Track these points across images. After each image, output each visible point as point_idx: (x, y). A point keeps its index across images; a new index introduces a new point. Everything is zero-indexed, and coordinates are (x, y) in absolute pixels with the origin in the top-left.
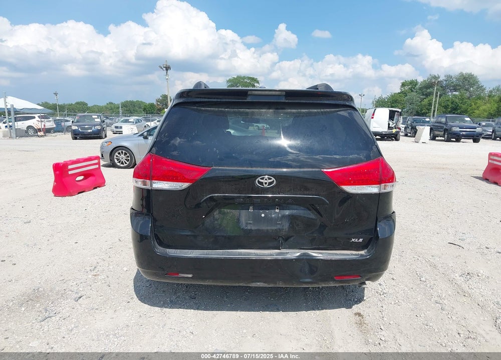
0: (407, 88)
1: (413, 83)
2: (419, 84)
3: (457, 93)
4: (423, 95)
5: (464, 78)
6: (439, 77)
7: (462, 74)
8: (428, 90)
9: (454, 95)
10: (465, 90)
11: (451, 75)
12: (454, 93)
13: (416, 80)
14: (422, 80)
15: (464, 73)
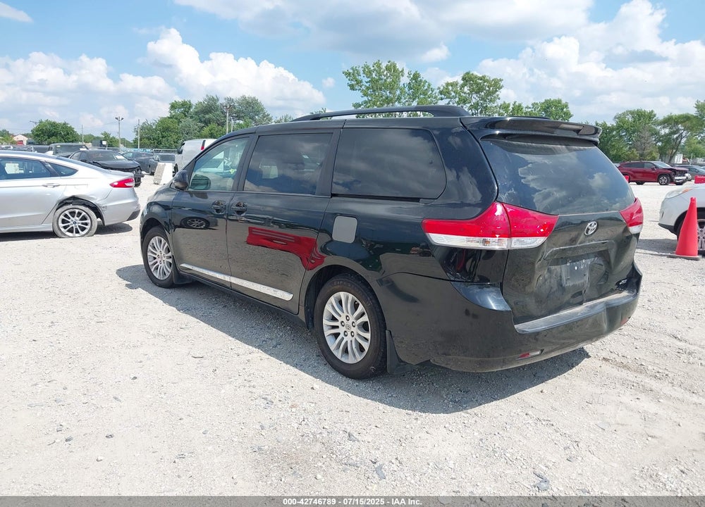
0: (178, 111)
1: (186, 106)
2: (194, 107)
3: (241, 122)
4: (201, 121)
5: (248, 103)
6: (218, 100)
7: (244, 98)
8: (207, 116)
9: (238, 124)
10: (250, 118)
11: (232, 98)
12: (238, 121)
13: (189, 102)
14: (197, 102)
15: (247, 96)
